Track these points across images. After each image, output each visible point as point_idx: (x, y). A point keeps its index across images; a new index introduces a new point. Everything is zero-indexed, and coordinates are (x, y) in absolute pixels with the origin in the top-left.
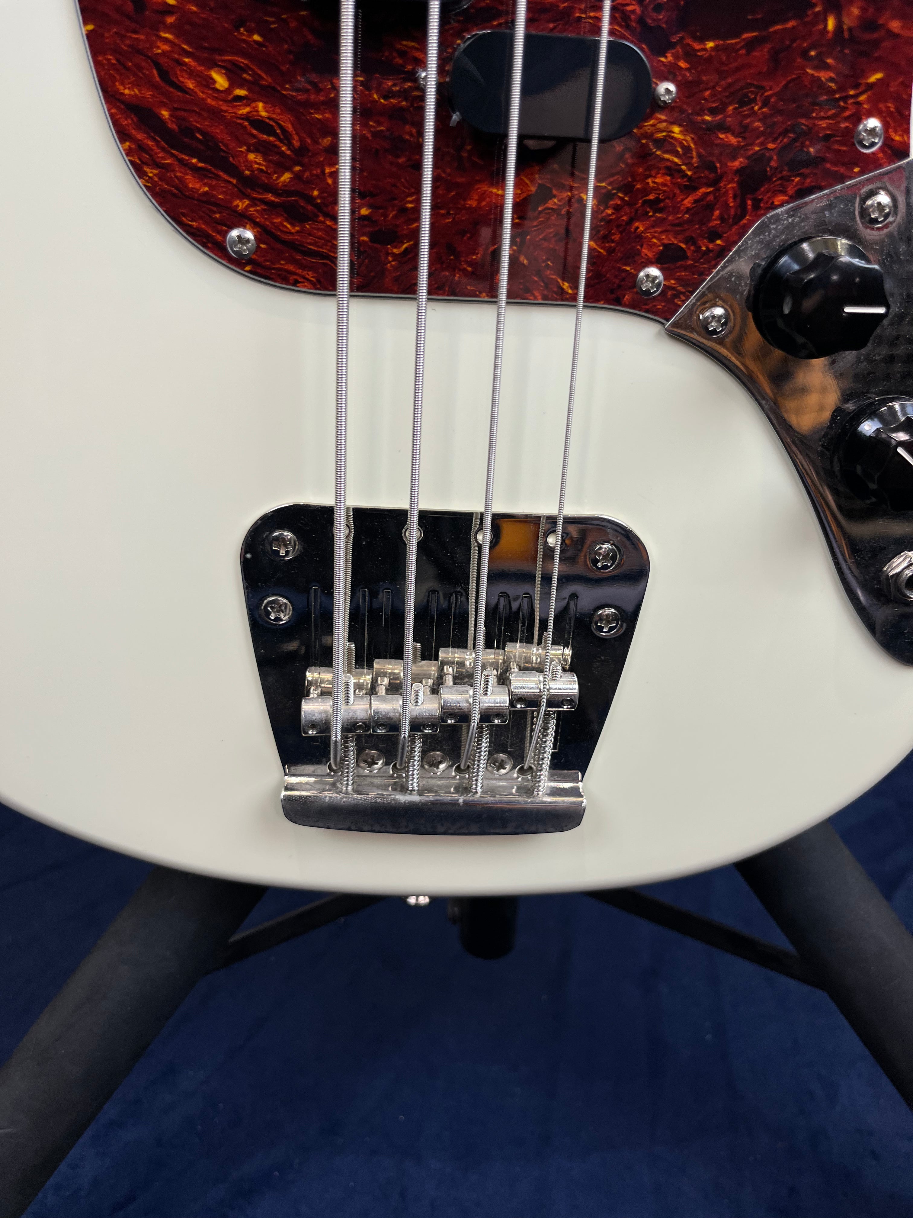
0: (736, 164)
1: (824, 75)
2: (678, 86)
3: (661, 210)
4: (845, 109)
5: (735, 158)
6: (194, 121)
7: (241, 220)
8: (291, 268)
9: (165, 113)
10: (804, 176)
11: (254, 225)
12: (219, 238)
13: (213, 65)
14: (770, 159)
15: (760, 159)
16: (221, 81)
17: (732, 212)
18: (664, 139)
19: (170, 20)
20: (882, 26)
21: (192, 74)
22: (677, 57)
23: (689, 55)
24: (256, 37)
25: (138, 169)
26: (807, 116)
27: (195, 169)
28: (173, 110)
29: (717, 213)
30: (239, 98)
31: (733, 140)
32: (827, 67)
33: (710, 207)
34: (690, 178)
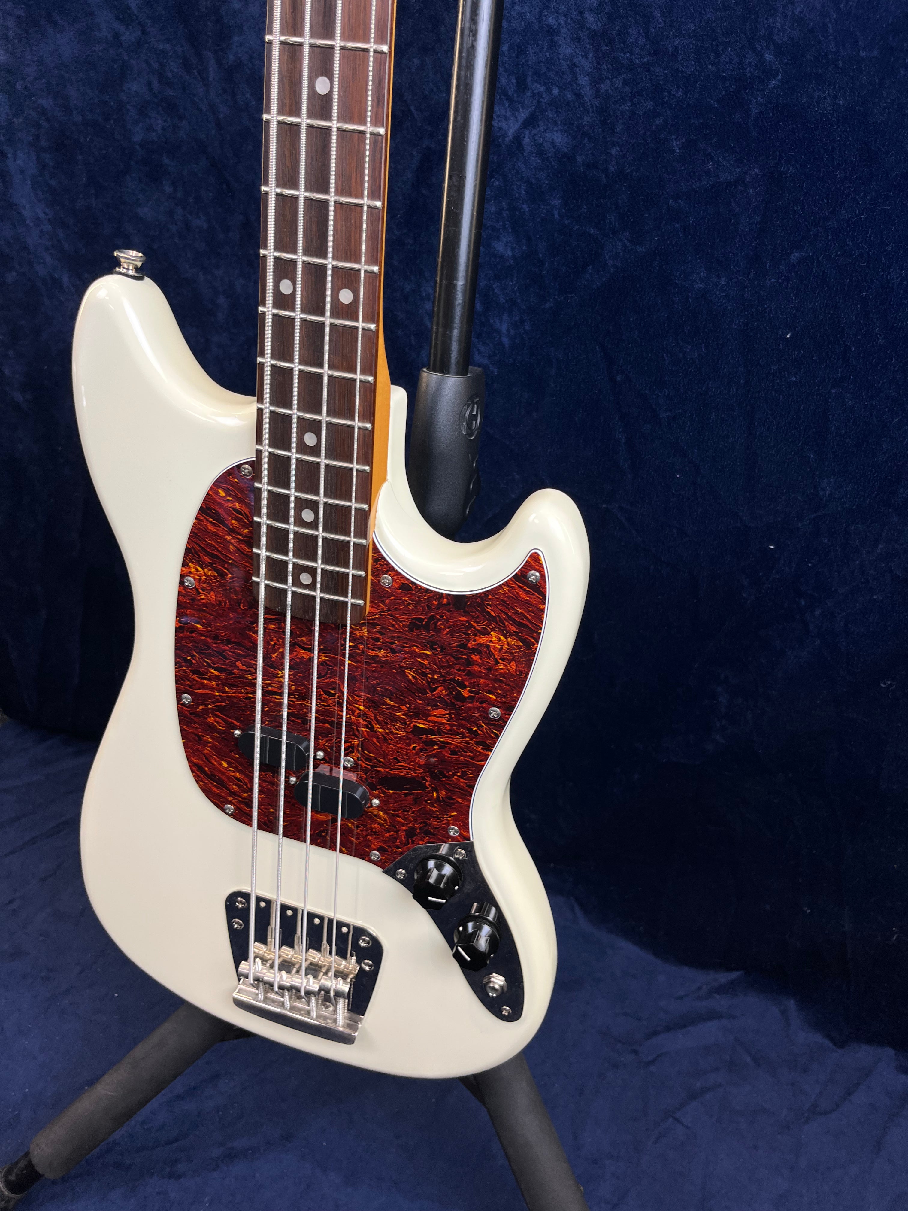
0: (404, 828)
1: (434, 809)
2: (380, 801)
3: (378, 835)
4: (443, 821)
5: (403, 826)
6: (216, 773)
7: (230, 803)
8: (246, 820)
9: (207, 769)
10: (430, 838)
11: (234, 805)
12: (222, 806)
13: (223, 760)
14: (417, 829)
15: (413, 828)
16: (225, 765)
17: (404, 842)
18: (377, 815)
19: (209, 745)
20: (455, 799)
21: (216, 761)
22: (379, 792)
23: (384, 793)
24: (237, 756)
25: (197, 781)
26: (429, 820)
27: (215, 786)
28: (209, 769)
29: (398, 841)
30: (230, 770)
31: (402, 821)
32: (435, 807)
33: (396, 839)
34: (387, 828)
